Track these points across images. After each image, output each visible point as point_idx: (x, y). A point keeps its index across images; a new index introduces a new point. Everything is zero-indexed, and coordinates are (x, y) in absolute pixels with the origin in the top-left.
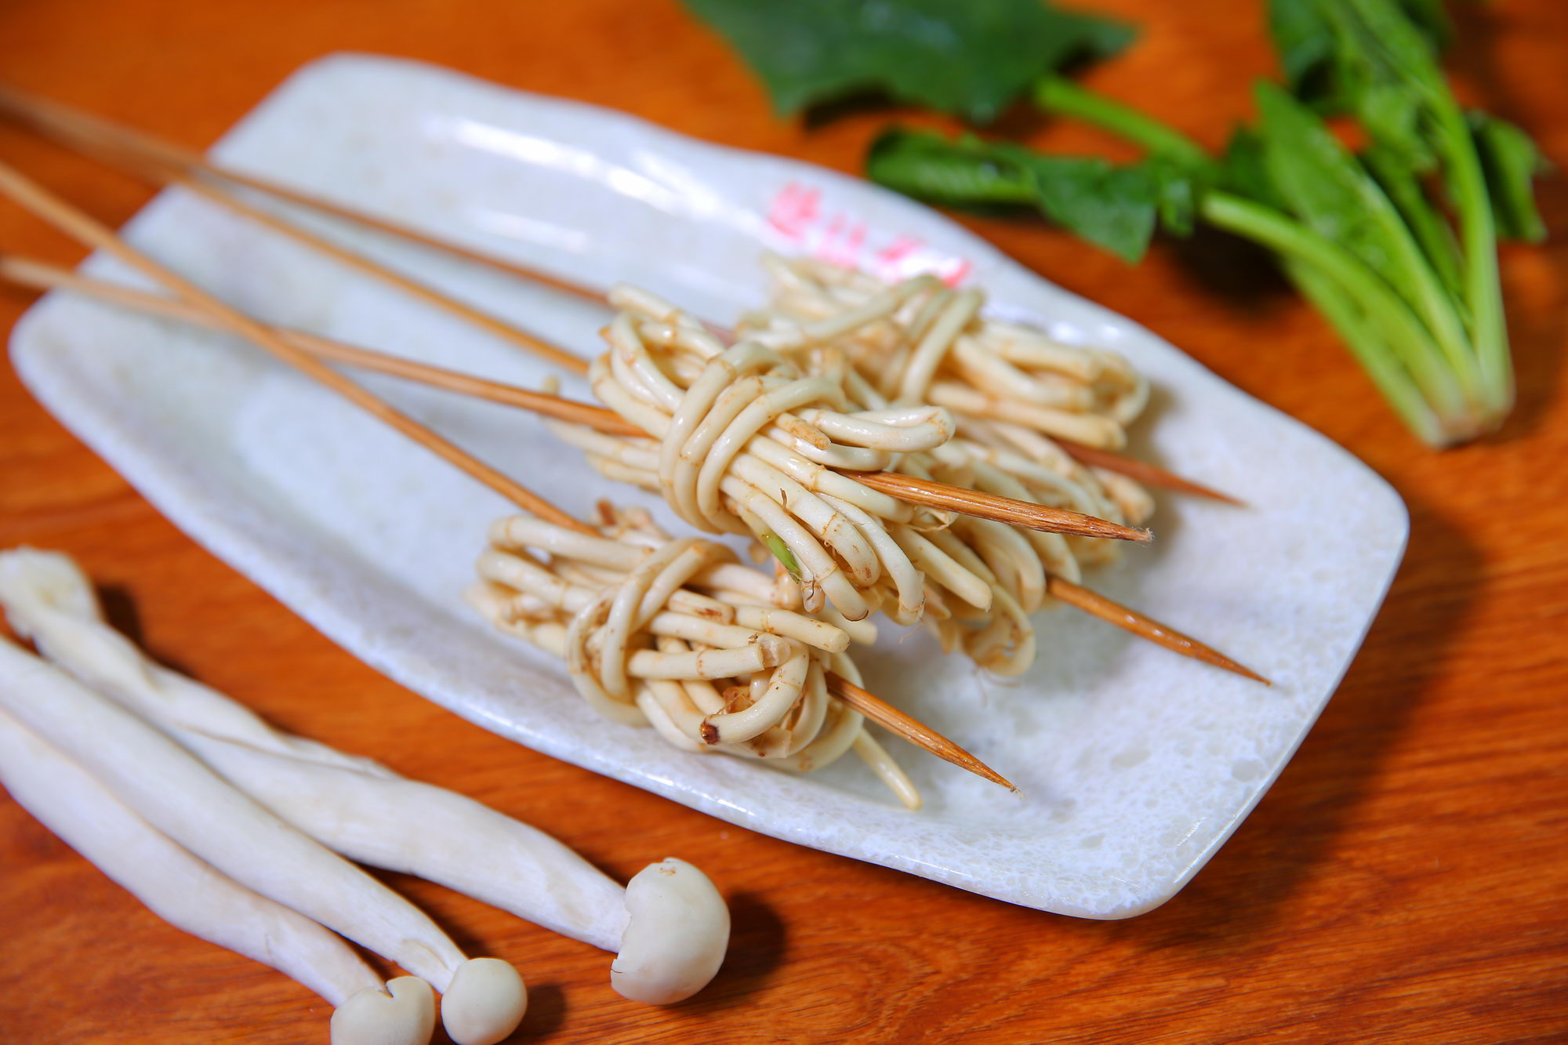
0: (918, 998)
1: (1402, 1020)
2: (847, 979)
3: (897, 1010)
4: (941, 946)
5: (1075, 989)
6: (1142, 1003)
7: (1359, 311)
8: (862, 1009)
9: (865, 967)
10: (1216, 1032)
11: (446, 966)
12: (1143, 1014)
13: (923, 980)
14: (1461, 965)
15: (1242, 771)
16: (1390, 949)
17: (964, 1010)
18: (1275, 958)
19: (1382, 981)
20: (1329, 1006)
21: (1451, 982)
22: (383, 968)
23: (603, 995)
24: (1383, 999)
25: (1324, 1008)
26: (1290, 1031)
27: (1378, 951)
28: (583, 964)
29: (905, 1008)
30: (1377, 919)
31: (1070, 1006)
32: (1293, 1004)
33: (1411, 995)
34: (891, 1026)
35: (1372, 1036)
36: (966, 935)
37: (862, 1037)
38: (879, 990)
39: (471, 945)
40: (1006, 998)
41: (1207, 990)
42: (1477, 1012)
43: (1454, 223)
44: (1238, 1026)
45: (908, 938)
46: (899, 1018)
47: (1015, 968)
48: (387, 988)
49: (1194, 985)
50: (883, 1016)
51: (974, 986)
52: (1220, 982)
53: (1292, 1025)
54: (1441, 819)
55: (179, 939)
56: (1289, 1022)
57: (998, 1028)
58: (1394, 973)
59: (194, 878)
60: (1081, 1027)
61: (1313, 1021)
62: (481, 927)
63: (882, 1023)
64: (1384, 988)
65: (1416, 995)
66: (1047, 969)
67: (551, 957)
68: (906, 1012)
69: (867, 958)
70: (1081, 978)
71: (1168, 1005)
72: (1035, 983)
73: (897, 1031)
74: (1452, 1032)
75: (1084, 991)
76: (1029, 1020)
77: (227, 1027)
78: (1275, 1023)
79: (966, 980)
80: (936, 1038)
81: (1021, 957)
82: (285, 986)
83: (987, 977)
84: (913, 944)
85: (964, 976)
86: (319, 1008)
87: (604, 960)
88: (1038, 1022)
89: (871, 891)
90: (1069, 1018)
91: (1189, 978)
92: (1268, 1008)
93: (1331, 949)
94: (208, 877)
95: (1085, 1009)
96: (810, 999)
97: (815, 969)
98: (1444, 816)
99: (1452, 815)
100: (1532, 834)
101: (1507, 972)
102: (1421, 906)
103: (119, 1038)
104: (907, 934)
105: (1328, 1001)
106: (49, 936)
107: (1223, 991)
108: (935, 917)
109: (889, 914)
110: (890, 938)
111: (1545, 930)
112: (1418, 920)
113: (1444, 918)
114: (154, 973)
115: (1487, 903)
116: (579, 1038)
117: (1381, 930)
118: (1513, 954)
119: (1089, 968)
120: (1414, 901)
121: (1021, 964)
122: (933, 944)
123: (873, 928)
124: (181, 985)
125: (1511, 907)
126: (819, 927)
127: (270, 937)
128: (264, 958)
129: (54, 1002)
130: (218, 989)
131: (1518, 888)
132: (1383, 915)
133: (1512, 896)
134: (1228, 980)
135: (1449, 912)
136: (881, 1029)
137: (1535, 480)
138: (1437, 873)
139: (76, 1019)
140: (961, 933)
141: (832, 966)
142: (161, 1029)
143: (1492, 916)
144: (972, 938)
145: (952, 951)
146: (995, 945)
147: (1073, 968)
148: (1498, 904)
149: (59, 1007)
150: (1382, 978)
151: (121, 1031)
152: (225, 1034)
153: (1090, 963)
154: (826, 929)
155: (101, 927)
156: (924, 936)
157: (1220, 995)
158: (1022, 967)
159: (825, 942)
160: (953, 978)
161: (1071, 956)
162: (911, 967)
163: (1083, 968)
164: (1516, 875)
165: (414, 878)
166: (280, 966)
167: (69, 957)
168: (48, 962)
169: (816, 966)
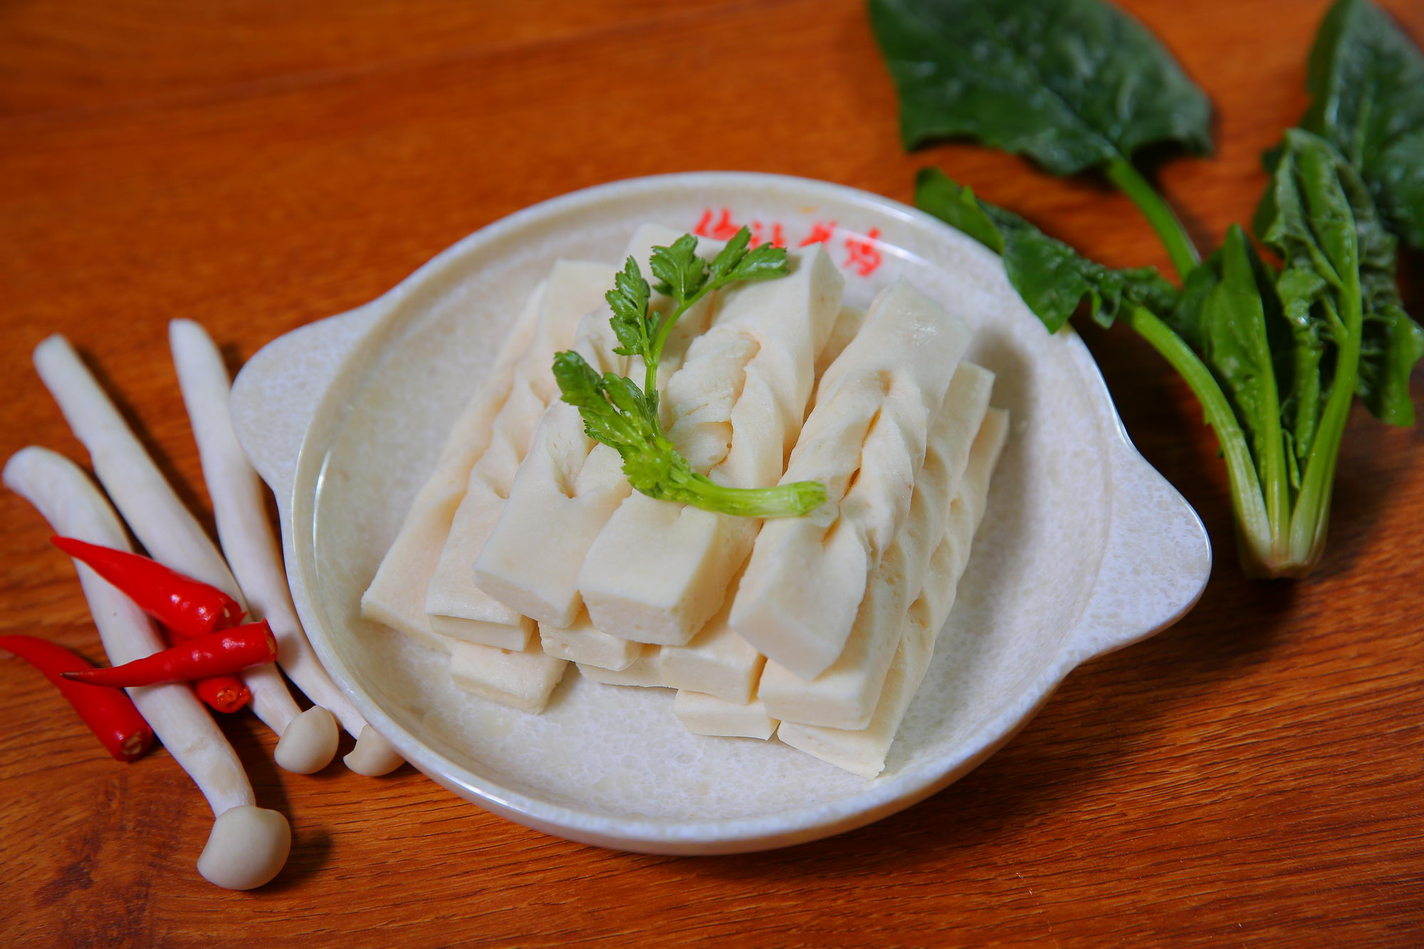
54: (1303, 922)
98: (1306, 919)
99: (1312, 918)
100: (1382, 936)
137: (1380, 608)
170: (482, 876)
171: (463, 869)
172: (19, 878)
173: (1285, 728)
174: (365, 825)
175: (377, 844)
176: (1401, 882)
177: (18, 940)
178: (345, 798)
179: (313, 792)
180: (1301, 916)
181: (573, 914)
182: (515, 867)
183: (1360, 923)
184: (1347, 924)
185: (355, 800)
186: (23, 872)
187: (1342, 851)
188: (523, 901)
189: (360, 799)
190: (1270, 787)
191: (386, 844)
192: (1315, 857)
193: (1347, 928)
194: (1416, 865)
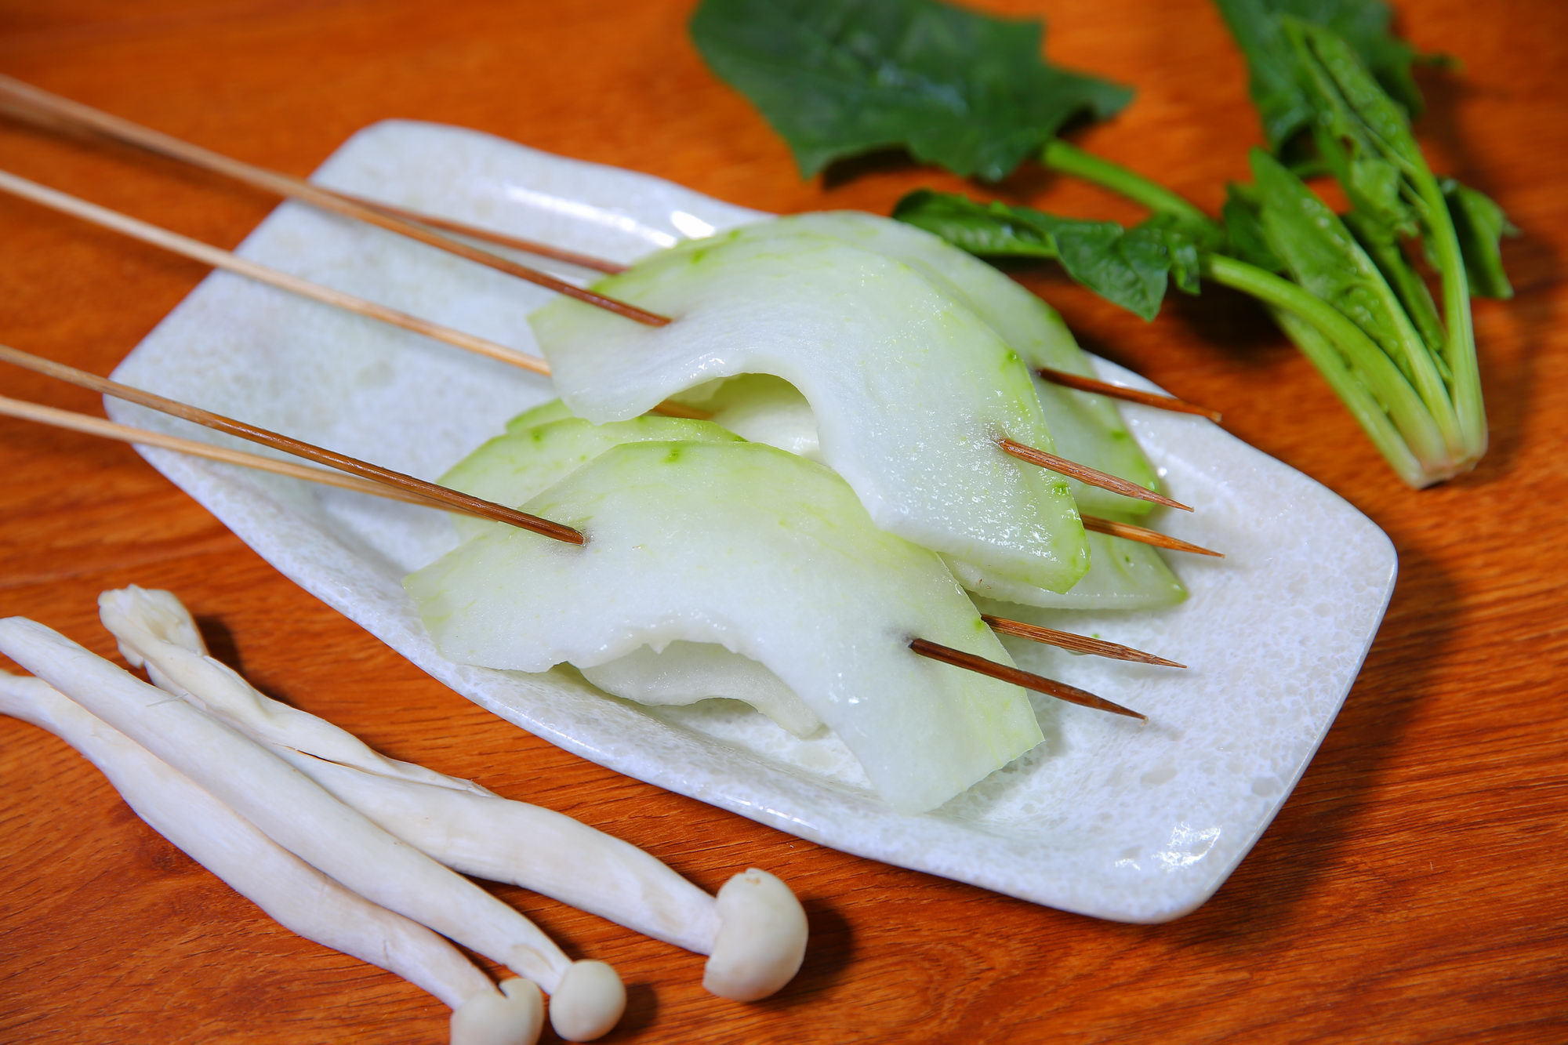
0: (976, 992)
1: (1407, 1007)
2: (909, 975)
3: (957, 1002)
4: (994, 945)
5: (1115, 982)
6: (1177, 994)
7: (1348, 365)
8: (926, 1002)
9: (926, 965)
10: (1244, 1019)
11: (552, 967)
13: (979, 976)
14: (1457, 957)
15: (1261, 788)
16: (1394, 944)
17: (1018, 1003)
18: (1292, 953)
19: (1387, 972)
20: (1341, 996)
21: (1449, 973)
22: (494, 971)
23: (692, 992)
24: (1390, 989)
25: (1338, 998)
26: (1309, 1018)
27: (1383, 946)
28: (669, 965)
29: (964, 1001)
30: (1381, 917)
31: (1112, 998)
32: (1310, 994)
33: (1414, 985)
34: (953, 1018)
35: (1382, 1022)
36: (1015, 934)
37: (927, 1028)
38: (940, 985)
39: (573, 950)
40: (1054, 992)
41: (1233, 982)
42: (1472, 1000)
43: (1434, 282)
44: (1263, 1014)
45: (963, 939)
46: (960, 1011)
47: (1062, 964)
48: (500, 989)
49: (1221, 977)
50: (945, 1008)
51: (1025, 981)
52: (1244, 975)
53: (1311, 1013)
54: (1435, 827)
55: (299, 945)
56: (1308, 1011)
57: (1049, 1018)
58: (1398, 966)
59: (315, 890)
60: (1123, 1016)
61: (1329, 1010)
62: (576, 933)
63: (945, 1015)
64: (1390, 979)
65: (1418, 985)
66: (1090, 965)
67: (641, 959)
68: (966, 1005)
69: (927, 957)
70: (1120, 973)
71: (1199, 996)
72: (1079, 977)
73: (958, 1023)
74: (1452, 1018)
75: (1123, 984)
76: (1076, 1010)
77: (348, 1026)
78: (1295, 1012)
79: (1018, 975)
80: (993, 1028)
81: (1066, 955)
82: (400, 987)
83: (1036, 972)
84: (968, 943)
85: (1016, 972)
86: (438, 1011)
87: (695, 961)
88: (1084, 1012)
89: (927, 897)
90: (1112, 1009)
91: (1217, 972)
92: (1288, 998)
93: (1342, 945)
94: (327, 889)
95: (1125, 1000)
96: (878, 994)
97: (881, 967)
98: (1437, 824)
99: (1443, 823)
100: (1516, 839)
101: (1498, 964)
102: (1419, 905)
103: (252, 1037)
104: (963, 934)
105: (1341, 991)
106: (177, 944)
107: (1247, 983)
108: (987, 919)
109: (945, 917)
110: (948, 938)
111: (1530, 926)
112: (1418, 918)
113: (1440, 916)
114: (278, 977)
115: (1477, 902)
116: (672, 1032)
117: (1385, 927)
118: (1503, 947)
119: (1127, 963)
120: (1412, 901)
121: (1066, 961)
122: (986, 943)
123: (931, 929)
124: (303, 988)
125: (1499, 905)
126: (882, 929)
127: (388, 944)
128: (383, 963)
129: (186, 1005)
130: (337, 991)
131: (1504, 888)
132: (1386, 913)
133: (1500, 896)
134: (1251, 973)
135: (1444, 910)
136: (944, 1021)
137: (1507, 518)
138: (1433, 875)
139: (207, 1021)
140: (1010, 933)
141: (896, 964)
142: (288, 1028)
143: (1482, 914)
144: (1020, 937)
145: (1003, 949)
146: (1041, 944)
147: (1112, 964)
148: (1488, 903)
149: (191, 1009)
150: (1387, 970)
151: (251, 1030)
152: (347, 1032)
153: (1128, 959)
154: (889, 930)
155: (225, 935)
156: (978, 936)
157: (1244, 987)
158: (1067, 963)
159: (889, 942)
160: (1006, 974)
161: (1110, 953)
162: (968, 964)
163: (1122, 964)
164: (1501, 876)
165: (515, 888)
166: (397, 969)
167: (198, 963)
168: (179, 968)
169: (882, 964)
170: (579, 791)
171: (560, 783)
172: (91, 795)
173: (1412, 636)
174: (453, 741)
175: (468, 759)
176: (1535, 786)
177: (94, 858)
178: (433, 714)
179: (398, 708)
180: (1432, 820)
181: (676, 827)
182: (613, 780)
183: (1492, 827)
184: (1480, 828)
185: (443, 716)
186: (94, 790)
187: (1472, 756)
188: (622, 814)
189: (448, 715)
190: (1398, 695)
191: (477, 759)
192: (1445, 763)
193: (1481, 832)
194: (1549, 769)
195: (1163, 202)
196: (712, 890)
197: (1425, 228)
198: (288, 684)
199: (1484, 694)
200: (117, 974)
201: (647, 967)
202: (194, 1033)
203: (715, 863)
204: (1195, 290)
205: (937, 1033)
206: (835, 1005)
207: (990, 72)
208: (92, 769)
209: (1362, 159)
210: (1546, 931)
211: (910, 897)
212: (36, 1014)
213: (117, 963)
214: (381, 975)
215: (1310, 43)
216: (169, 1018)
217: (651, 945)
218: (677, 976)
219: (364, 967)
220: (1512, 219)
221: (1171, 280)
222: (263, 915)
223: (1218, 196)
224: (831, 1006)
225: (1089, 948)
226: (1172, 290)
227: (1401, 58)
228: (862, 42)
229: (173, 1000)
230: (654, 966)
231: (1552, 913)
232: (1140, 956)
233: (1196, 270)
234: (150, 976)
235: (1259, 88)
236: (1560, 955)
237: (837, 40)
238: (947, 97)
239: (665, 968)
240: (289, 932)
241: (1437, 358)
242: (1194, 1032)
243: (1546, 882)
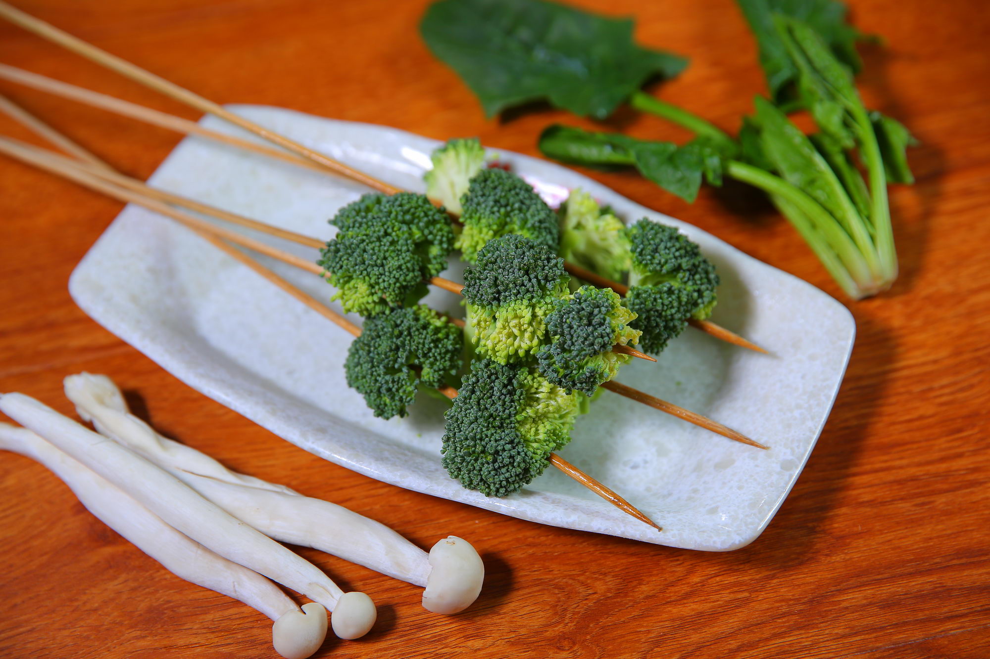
0: (585, 607)
1: (843, 612)
2: (547, 598)
3: (574, 613)
4: (597, 579)
5: (669, 600)
6: (706, 607)
7: (814, 226)
8: (556, 614)
9: (556, 591)
10: (745, 621)
11: (333, 597)
12: (706, 613)
13: (588, 598)
14: (874, 582)
16: (836, 574)
18: (775, 581)
19: (832, 592)
20: (804, 606)
21: (869, 592)
22: (298, 599)
23: (416, 610)
24: (833, 602)
25: (802, 607)
26: (784, 620)
27: (829, 576)
28: (404, 594)
29: (579, 612)
30: (829, 559)
31: (667, 610)
32: (785, 605)
33: (847, 599)
34: (571, 623)
35: (828, 621)
36: (609, 572)
37: (556, 629)
38: (564, 603)
39: (345, 586)
40: (632, 606)
41: (739, 599)
42: (882, 608)
43: (865, 174)
44: (757, 618)
45: (579, 575)
46: (576, 618)
47: (637, 590)
48: (302, 609)
49: (732, 596)
50: (567, 617)
51: (615, 600)
52: (746, 594)
53: (785, 616)
54: (862, 504)
55: (184, 585)
56: (783, 615)
57: (629, 622)
58: (839, 588)
59: (192, 552)
60: (673, 620)
61: (796, 614)
62: (348, 575)
63: (567, 621)
64: (833, 596)
65: (850, 599)
66: (654, 590)
67: (387, 590)
68: (579, 615)
69: (557, 586)
70: (672, 595)
71: (719, 608)
72: (647, 597)
73: (575, 625)
74: (870, 618)
75: (673, 601)
76: (646, 617)
77: (213, 632)
78: (775, 616)
79: (611, 597)
80: (596, 628)
81: (640, 584)
82: (244, 609)
83: (622, 595)
84: (582, 578)
85: (610, 595)
86: (265, 622)
87: (417, 591)
88: (650, 618)
89: (558, 551)
90: (666, 616)
91: (730, 593)
92: (772, 608)
93: (805, 576)
94: (200, 552)
95: (675, 611)
96: (528, 609)
97: (529, 593)
98: (863, 503)
99: (868, 502)
100: (911, 511)
101: (899, 585)
102: (852, 551)
103: (155, 640)
104: (578, 573)
105: (804, 603)
106: (113, 586)
107: (748, 599)
108: (593, 564)
109: (568, 562)
110: (569, 575)
111: (918, 563)
112: (851, 559)
113: (864, 557)
114: (171, 604)
115: (887, 549)
116: (404, 633)
117: (830, 565)
118: (901, 576)
119: (676, 589)
120: (848, 549)
121: (640, 587)
122: (592, 578)
123: (559, 570)
124: (187, 610)
125: (900, 550)
126: (530, 570)
127: (236, 583)
128: (233, 595)
129: (118, 621)
130: (207, 612)
131: (903, 540)
132: (832, 556)
133: (901, 545)
134: (750, 593)
135: (867, 554)
136: (566, 624)
137: (910, 317)
138: (860, 533)
139: (130, 631)
140: (607, 571)
141: (539, 591)
142: (178, 634)
143: (889, 556)
144: (613, 574)
145: (603, 581)
146: (625, 578)
147: (667, 589)
148: (893, 549)
149: (121, 624)
150: (832, 590)
151: (156, 636)
152: (212, 636)
153: (677, 586)
154: (535, 571)
155: (141, 580)
156: (587, 573)
157: (746, 601)
158: (640, 589)
159: (534, 578)
160: (603, 596)
161: (666, 583)
162: (581, 591)
163: (673, 589)
164: (902, 533)
165: (311, 549)
166: (241, 598)
167: (124, 597)
168: (113, 599)
169: (530, 591)
170: (351, 491)
171: (339, 486)
172: (61, 498)
175: (285, 473)
176: (923, 479)
177: (63, 535)
179: (243, 443)
180: (861, 500)
181: (408, 511)
182: (372, 484)
183: (898, 504)
184: (889, 505)
185: (269, 447)
186: (63, 495)
187: (886, 461)
188: (376, 504)
189: (271, 447)
191: (290, 473)
193: (889, 507)
194: (932, 469)
195: (703, 129)
196: (427, 549)
197: (858, 142)
198: (178, 430)
199: (894, 424)
200: (76, 604)
201: (390, 595)
202: (122, 638)
203: (431, 533)
204: (718, 183)
205: (561, 632)
206: (502, 616)
207: (601, 51)
208: (61, 483)
209: (821, 101)
210: (928, 565)
211: (547, 551)
212: (29, 628)
213: (76, 597)
214: (232, 602)
215: (790, 31)
216: (107, 630)
217: (393, 582)
218: (408, 600)
219: (223, 597)
220: (913, 134)
221: (704, 177)
222: (161, 568)
223: (737, 124)
224: (499, 617)
225: (654, 580)
226: (705, 182)
227: (849, 37)
228: (524, 33)
229: (110, 619)
230: (394, 595)
231: (931, 555)
232: (684, 584)
233: (719, 171)
234: (96, 605)
235: (764, 57)
236: (936, 579)
237: (509, 32)
238: (575, 66)
239: (401, 595)
240: (177, 577)
241: (867, 221)
242: (715, 629)
243: (929, 536)
